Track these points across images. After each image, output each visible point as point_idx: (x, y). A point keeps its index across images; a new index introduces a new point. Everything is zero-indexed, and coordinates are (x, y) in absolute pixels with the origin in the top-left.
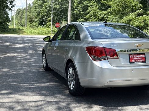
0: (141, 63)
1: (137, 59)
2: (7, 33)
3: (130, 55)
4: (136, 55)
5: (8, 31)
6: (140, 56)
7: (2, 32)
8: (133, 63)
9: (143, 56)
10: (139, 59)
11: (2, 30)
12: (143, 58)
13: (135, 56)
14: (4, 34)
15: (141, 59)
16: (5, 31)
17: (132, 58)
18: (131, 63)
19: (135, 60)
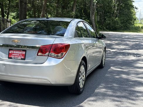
0: (19, 59)
1: (16, 55)
2: (127, 31)
3: (10, 50)
4: (17, 51)
5: (129, 30)
6: (20, 53)
7: (123, 30)
8: (11, 58)
9: (24, 53)
10: (19, 55)
11: (123, 29)
12: (23, 55)
13: (14, 52)
14: (124, 32)
15: (21, 55)
16: (126, 29)
17: (11, 54)
18: (9, 58)
19: (14, 56)
